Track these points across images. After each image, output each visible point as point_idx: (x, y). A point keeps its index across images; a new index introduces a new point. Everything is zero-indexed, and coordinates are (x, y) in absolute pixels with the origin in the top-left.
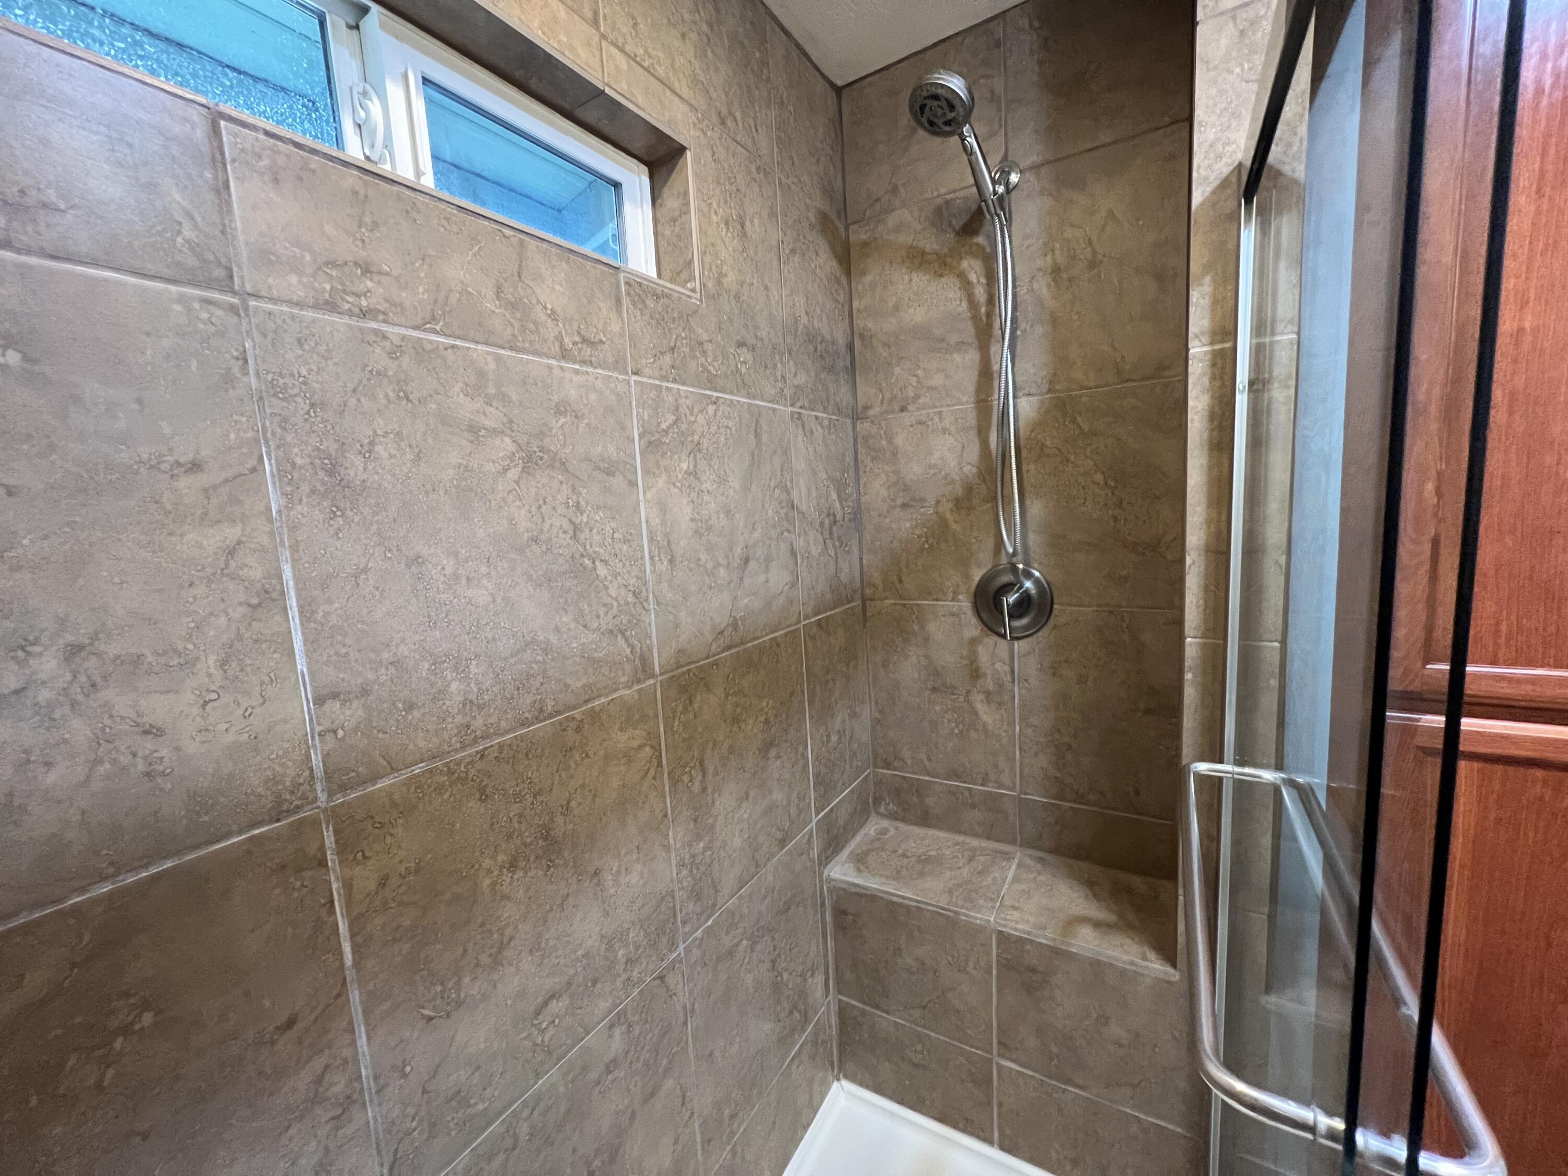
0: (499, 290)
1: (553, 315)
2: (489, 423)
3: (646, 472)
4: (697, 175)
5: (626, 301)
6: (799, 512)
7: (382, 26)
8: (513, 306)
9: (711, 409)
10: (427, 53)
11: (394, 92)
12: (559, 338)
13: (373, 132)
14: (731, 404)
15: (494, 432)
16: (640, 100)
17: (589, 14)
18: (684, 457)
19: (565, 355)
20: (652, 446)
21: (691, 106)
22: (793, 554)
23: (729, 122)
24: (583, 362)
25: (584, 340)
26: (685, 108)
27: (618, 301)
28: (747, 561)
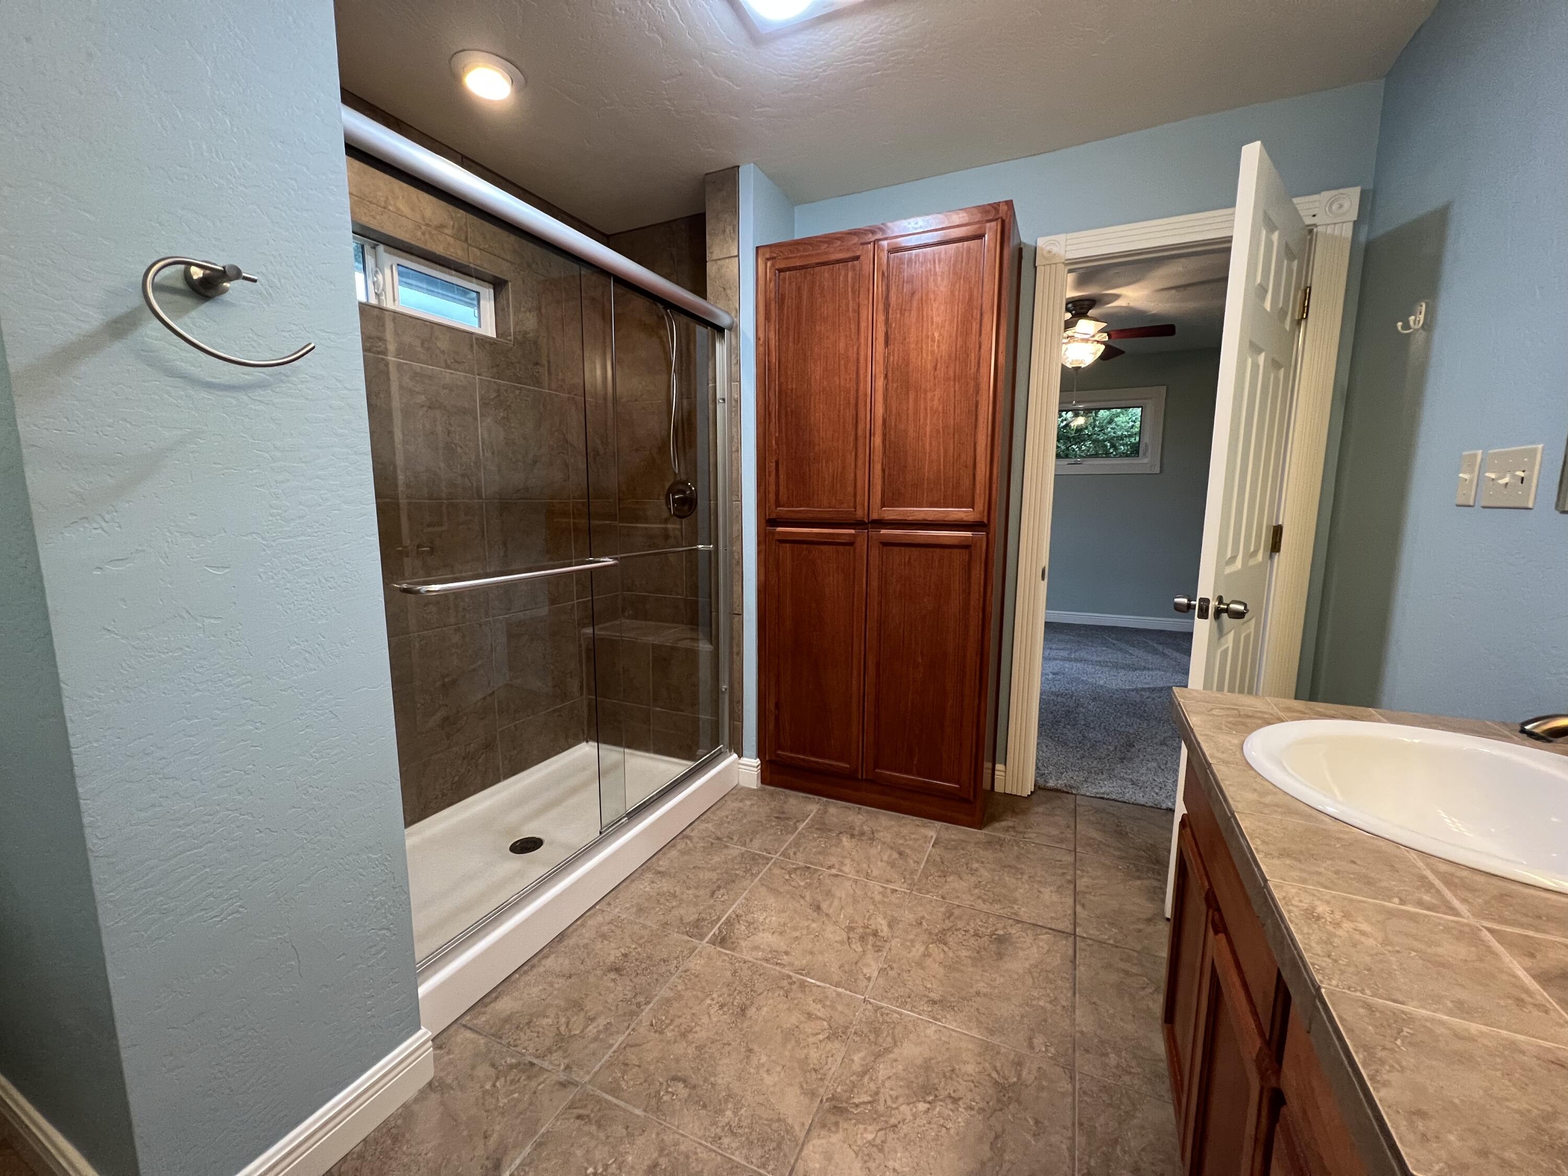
0: (422, 344)
1: (443, 352)
2: (417, 390)
3: (482, 415)
4: (513, 291)
5: (475, 346)
6: (572, 445)
7: (385, 251)
8: (428, 349)
9: (517, 392)
10: (399, 256)
11: (387, 272)
12: (446, 361)
13: (379, 285)
14: (529, 390)
15: (419, 393)
16: (485, 265)
17: (463, 238)
18: (501, 410)
19: (448, 367)
20: (484, 405)
21: (511, 263)
22: (566, 465)
23: (534, 266)
24: (456, 370)
25: (456, 362)
26: (509, 264)
27: (472, 346)
28: (535, 462)
